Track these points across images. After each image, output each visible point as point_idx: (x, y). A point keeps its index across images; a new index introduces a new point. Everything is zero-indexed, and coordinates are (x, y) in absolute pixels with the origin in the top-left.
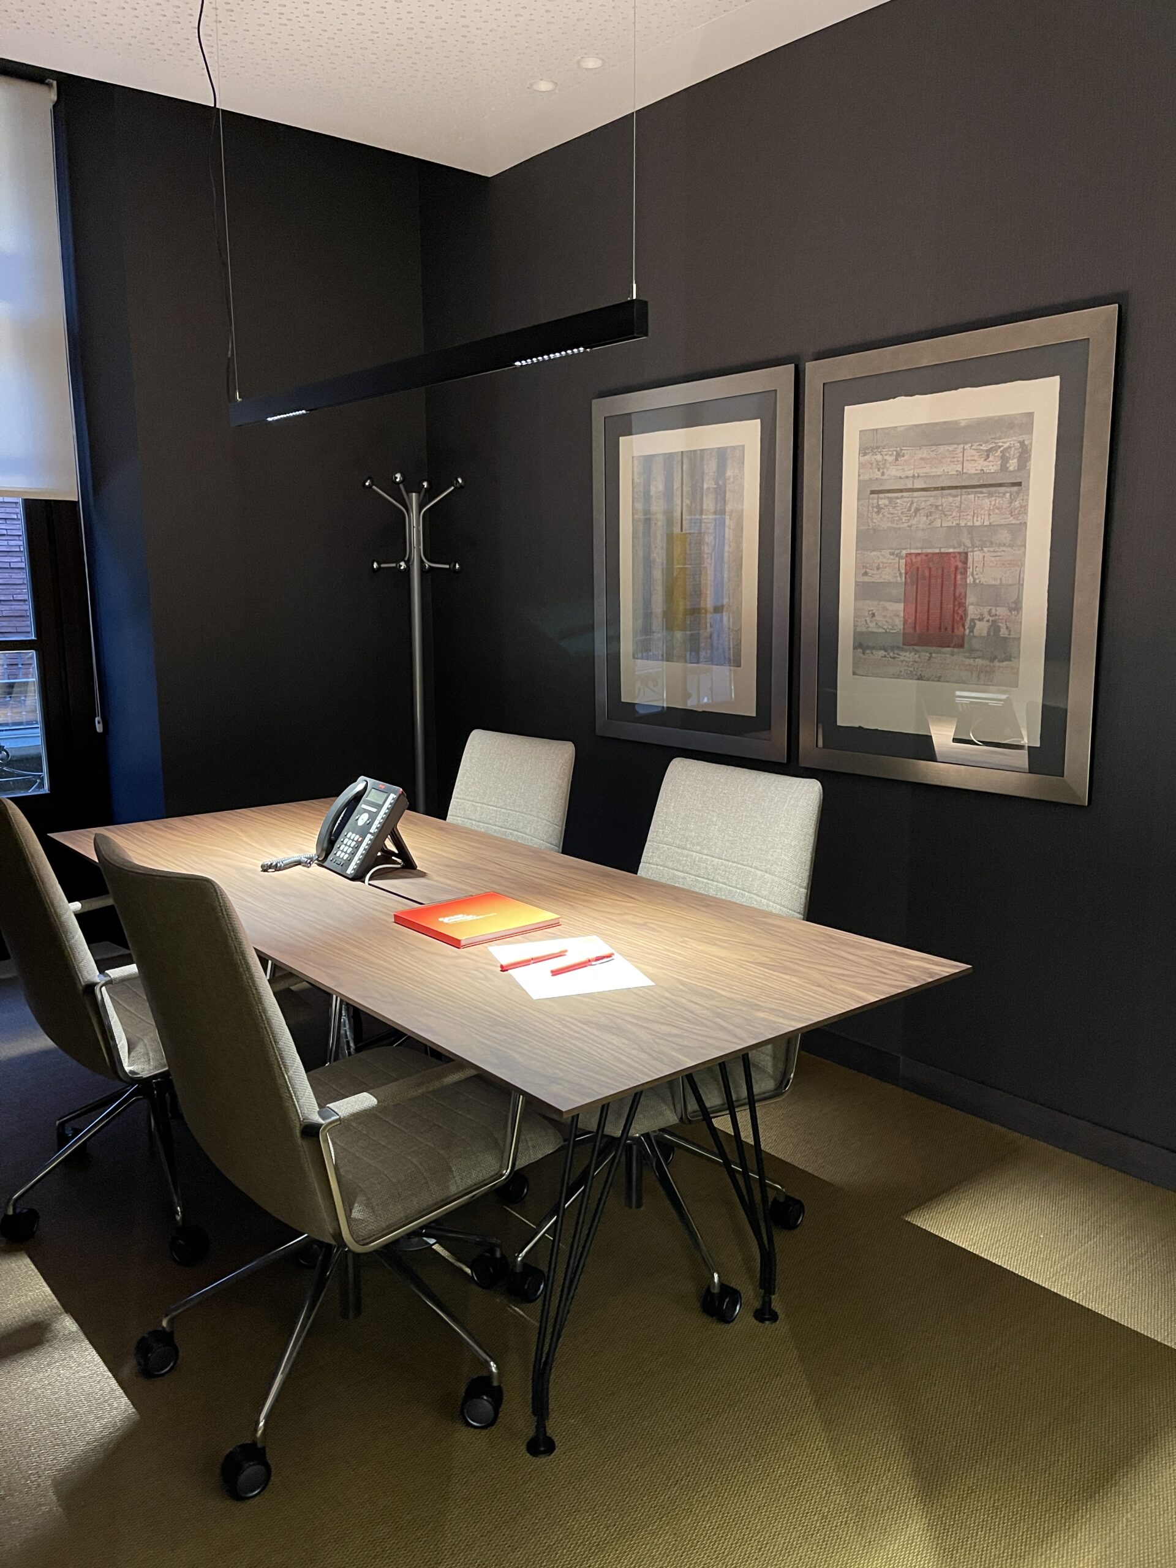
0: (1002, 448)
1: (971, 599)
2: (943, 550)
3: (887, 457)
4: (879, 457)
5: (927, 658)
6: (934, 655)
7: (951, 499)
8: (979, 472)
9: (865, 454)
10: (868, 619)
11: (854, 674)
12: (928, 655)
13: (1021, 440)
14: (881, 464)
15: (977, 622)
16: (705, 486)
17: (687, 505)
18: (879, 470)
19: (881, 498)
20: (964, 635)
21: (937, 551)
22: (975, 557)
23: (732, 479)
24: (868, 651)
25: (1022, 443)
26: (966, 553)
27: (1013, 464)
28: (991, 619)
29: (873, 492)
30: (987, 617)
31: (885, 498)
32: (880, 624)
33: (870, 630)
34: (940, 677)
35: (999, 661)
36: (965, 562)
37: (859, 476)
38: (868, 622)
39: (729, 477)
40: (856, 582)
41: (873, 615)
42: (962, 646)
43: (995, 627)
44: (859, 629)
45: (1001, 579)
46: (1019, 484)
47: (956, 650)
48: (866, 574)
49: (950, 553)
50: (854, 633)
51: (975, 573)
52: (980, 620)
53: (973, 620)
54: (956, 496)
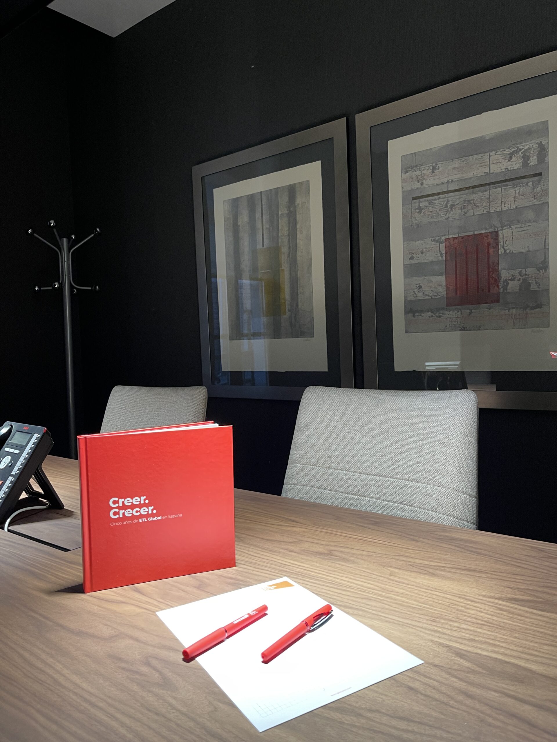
0: (523, 150)
1: (503, 265)
2: (476, 233)
3: (425, 172)
4: (418, 173)
5: (468, 313)
6: (473, 311)
7: (481, 194)
8: (503, 170)
9: (406, 172)
10: (415, 290)
11: (406, 332)
12: (469, 311)
13: (539, 141)
14: (420, 177)
15: (509, 282)
16: (280, 213)
17: (267, 228)
18: (418, 182)
19: (421, 202)
20: (499, 292)
21: (472, 233)
22: (505, 234)
23: (300, 206)
24: (417, 314)
25: (540, 144)
26: (497, 232)
27: (533, 161)
28: (521, 278)
29: (414, 198)
30: (518, 277)
31: (425, 201)
32: (426, 293)
33: (418, 298)
34: (480, 327)
35: (531, 309)
36: (497, 239)
37: (403, 188)
38: (416, 293)
39: (298, 204)
40: (404, 265)
41: (420, 287)
42: (498, 301)
43: (525, 284)
44: (409, 299)
45: (528, 247)
46: (540, 174)
47: (492, 305)
48: (412, 258)
49: (483, 233)
50: (405, 302)
51: (505, 245)
52: (511, 280)
53: (506, 281)
54: (486, 191)
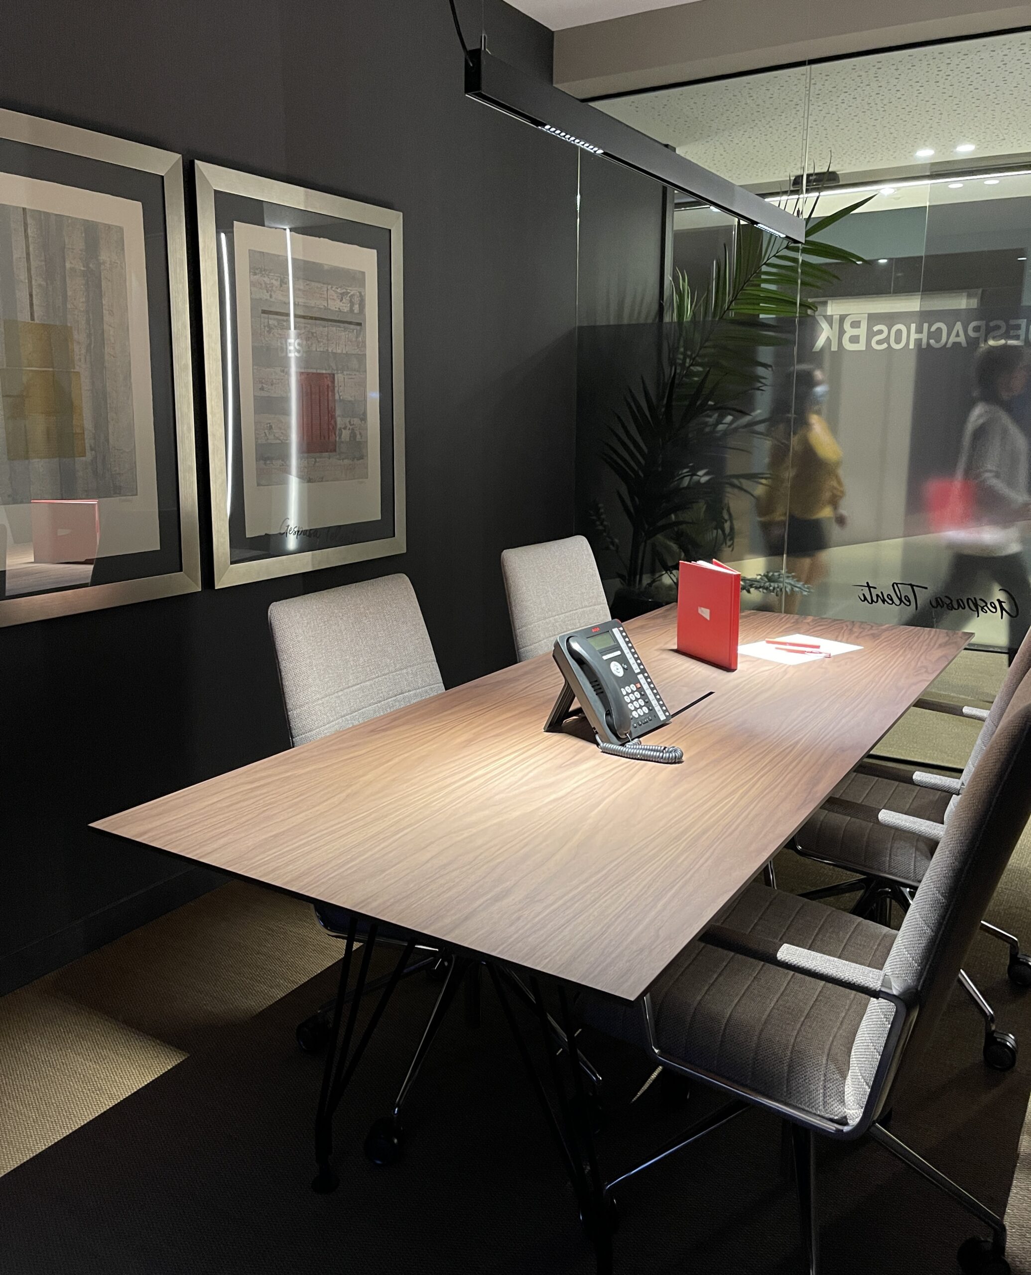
0: (350, 295)
1: (338, 412)
2: (319, 371)
3: (274, 282)
4: (266, 279)
5: (313, 463)
6: (318, 460)
7: (321, 329)
8: (337, 309)
9: (255, 274)
10: (266, 431)
12: (313, 459)
13: (360, 291)
14: (268, 286)
15: (343, 430)
16: (68, 265)
17: (40, 285)
18: (267, 292)
19: (271, 319)
20: (336, 441)
21: (314, 371)
22: (339, 377)
24: (268, 462)
25: (360, 293)
26: (334, 375)
27: (356, 308)
28: (351, 427)
29: (264, 312)
30: (349, 426)
31: (274, 319)
32: (277, 435)
33: (269, 441)
34: (322, 478)
35: (358, 460)
36: (333, 382)
37: (251, 293)
38: (267, 433)
40: (254, 396)
41: (271, 427)
42: (335, 451)
43: (353, 435)
44: (259, 442)
45: (355, 397)
46: (359, 324)
47: (331, 454)
48: (262, 389)
49: (323, 374)
50: (256, 445)
51: (340, 391)
52: (345, 428)
53: (340, 429)
54: (325, 327)
